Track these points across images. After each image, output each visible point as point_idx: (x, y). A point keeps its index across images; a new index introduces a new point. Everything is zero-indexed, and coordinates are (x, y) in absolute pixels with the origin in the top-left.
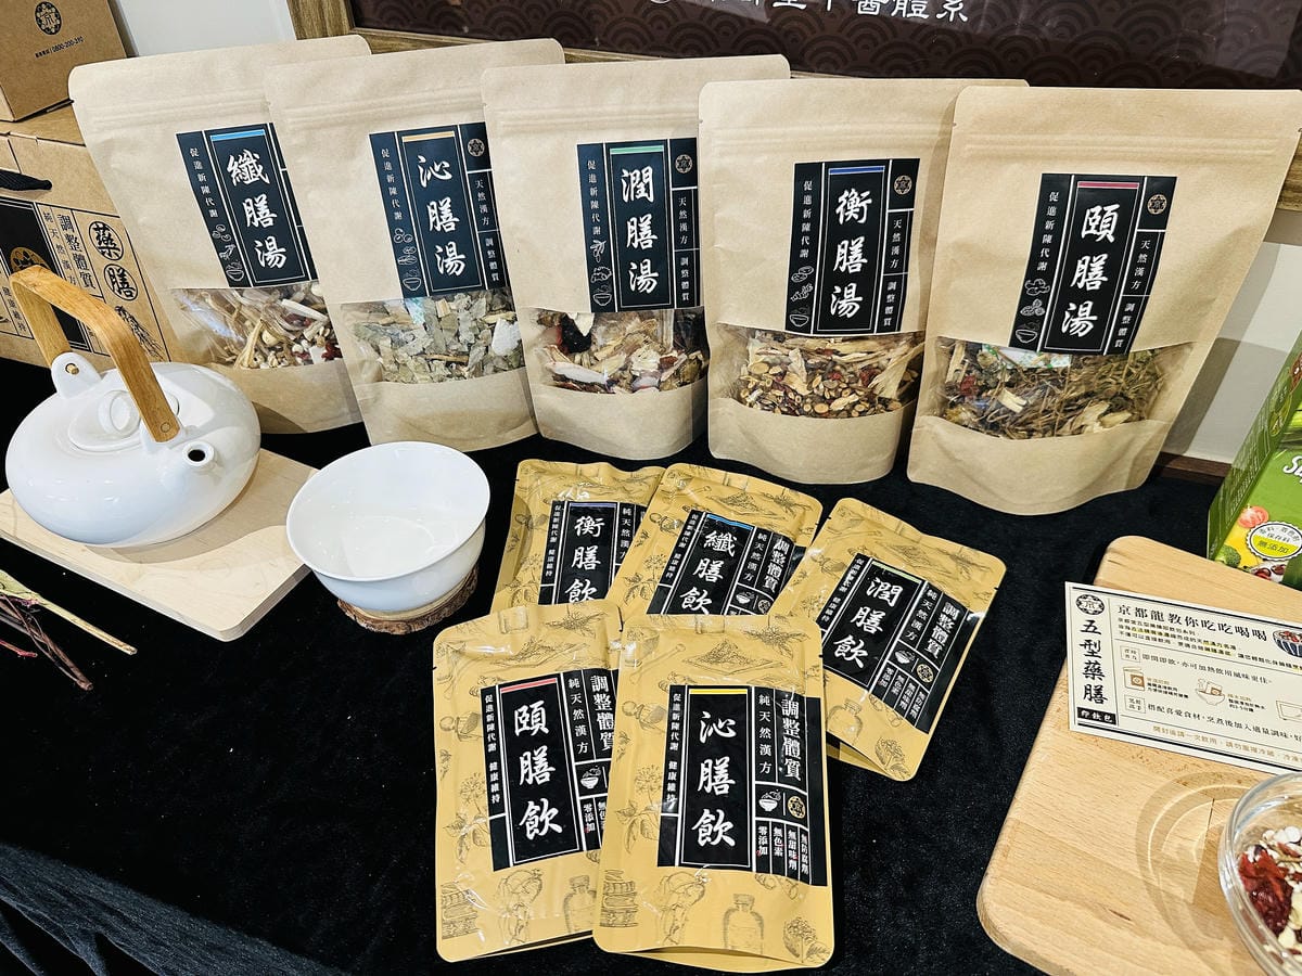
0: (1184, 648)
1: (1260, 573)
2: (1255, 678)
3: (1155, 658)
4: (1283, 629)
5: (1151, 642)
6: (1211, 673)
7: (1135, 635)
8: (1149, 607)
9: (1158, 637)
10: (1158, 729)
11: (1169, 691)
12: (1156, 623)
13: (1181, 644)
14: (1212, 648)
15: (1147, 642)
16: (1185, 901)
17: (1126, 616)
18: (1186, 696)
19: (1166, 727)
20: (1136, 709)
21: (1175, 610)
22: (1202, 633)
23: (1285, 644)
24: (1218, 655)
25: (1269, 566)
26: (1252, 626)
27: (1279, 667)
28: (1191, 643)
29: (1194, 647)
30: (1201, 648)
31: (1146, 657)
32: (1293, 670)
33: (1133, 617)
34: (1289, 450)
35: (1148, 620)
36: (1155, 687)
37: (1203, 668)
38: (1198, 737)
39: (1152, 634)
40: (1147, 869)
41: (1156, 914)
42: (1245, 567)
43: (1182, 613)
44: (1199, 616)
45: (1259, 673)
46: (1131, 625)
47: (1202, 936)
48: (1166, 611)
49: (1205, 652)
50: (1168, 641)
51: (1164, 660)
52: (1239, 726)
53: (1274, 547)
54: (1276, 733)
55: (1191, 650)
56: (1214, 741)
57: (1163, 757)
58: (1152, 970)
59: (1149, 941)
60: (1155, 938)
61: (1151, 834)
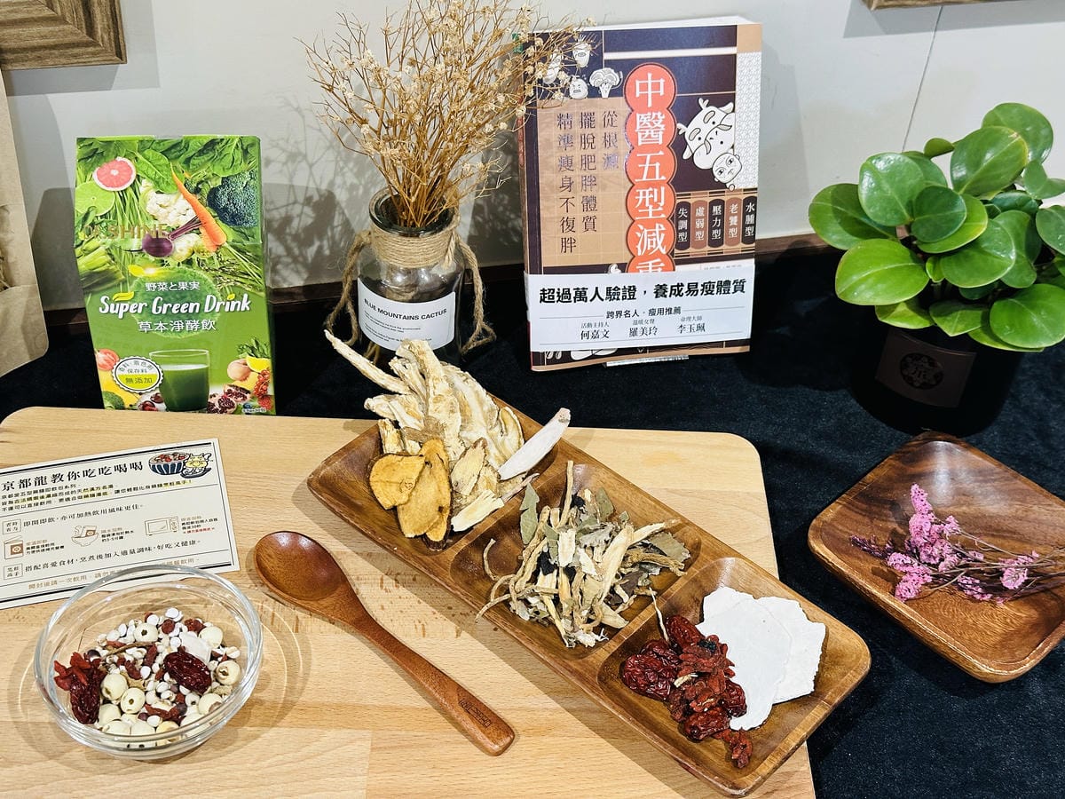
0: (65, 503)
1: (145, 407)
2: (127, 508)
3: (36, 522)
4: (159, 454)
5: (33, 508)
6: (89, 517)
7: (17, 507)
8: (32, 475)
9: (39, 501)
10: (31, 587)
11: (46, 547)
12: (41, 487)
13: (61, 500)
14: (93, 493)
15: (30, 509)
16: (50, 723)
17: (11, 492)
18: (62, 547)
19: (39, 582)
20: (14, 576)
21: (56, 471)
22: (83, 483)
23: (159, 467)
24: (96, 498)
25: (147, 398)
26: (128, 461)
27: (151, 490)
28: (71, 496)
29: (74, 498)
30: (80, 497)
31: (27, 524)
32: (164, 488)
33: (17, 490)
34: (93, 293)
35: (32, 488)
36: (33, 549)
37: (80, 516)
38: (70, 580)
39: (34, 501)
40: (16, 711)
41: (22, 743)
42: (131, 406)
43: (64, 471)
44: (79, 468)
45: (130, 502)
46: (13, 499)
47: (62, 744)
48: (49, 473)
49: (84, 500)
50: (49, 502)
51: (43, 521)
52: (108, 556)
53: (139, 380)
54: (141, 550)
55: (71, 502)
56: (83, 577)
57: (38, 608)
58: (17, 789)
59: (16, 768)
60: (20, 764)
61: (23, 679)
